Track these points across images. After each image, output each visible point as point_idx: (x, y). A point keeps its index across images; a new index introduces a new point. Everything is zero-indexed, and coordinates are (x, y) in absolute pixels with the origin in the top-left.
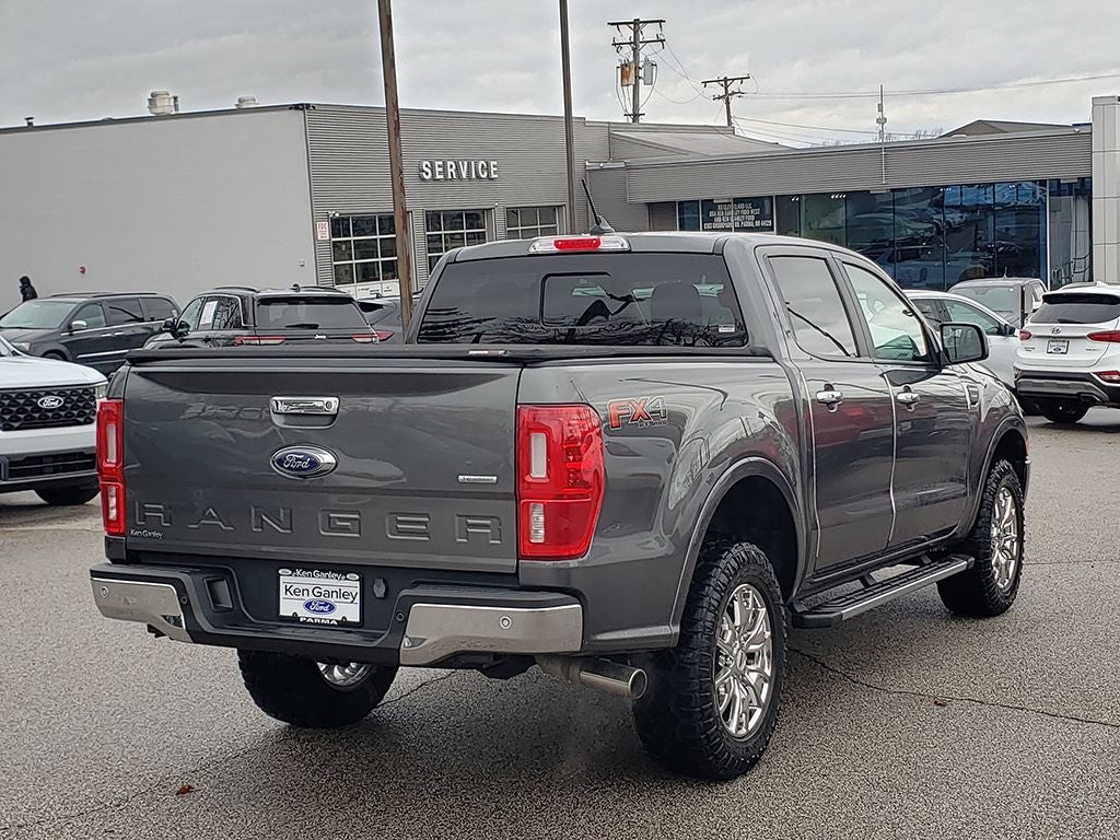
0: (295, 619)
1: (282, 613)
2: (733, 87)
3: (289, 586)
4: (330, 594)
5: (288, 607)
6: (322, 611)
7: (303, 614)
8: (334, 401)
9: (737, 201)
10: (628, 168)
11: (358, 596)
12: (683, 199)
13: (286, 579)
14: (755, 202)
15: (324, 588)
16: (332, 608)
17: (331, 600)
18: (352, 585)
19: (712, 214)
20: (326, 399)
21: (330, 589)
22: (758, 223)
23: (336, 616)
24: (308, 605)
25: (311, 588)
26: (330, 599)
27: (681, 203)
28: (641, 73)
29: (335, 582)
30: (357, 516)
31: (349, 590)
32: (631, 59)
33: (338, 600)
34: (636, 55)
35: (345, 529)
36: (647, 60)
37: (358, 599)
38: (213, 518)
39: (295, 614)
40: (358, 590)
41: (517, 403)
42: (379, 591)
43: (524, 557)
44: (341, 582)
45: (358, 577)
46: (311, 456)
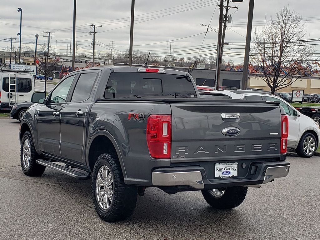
0: (220, 177)
1: (216, 176)
3: (217, 168)
4: (229, 169)
5: (217, 174)
6: (227, 174)
7: (222, 176)
8: (239, 114)
11: (237, 168)
13: (217, 166)
15: (227, 167)
16: (230, 173)
17: (229, 171)
23: (231, 175)
24: (223, 173)
25: (224, 168)
29: (230, 165)
30: (244, 146)
31: (234, 167)
33: (231, 170)
35: (241, 150)
37: (237, 170)
38: (203, 150)
39: (219, 176)
40: (237, 167)
41: (281, 115)
42: (244, 166)
43: (281, 153)
44: (232, 165)
45: (237, 163)
46: (237, 130)
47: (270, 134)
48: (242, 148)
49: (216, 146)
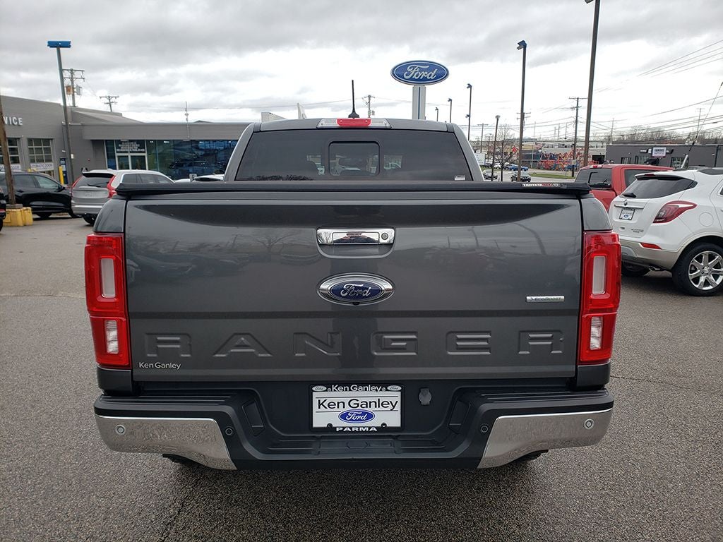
0: (330, 428)
1: (314, 426)
2: (113, 100)
3: (322, 400)
4: (368, 404)
5: (320, 419)
6: (360, 420)
7: (338, 423)
8: (390, 232)
9: (130, 141)
10: (83, 125)
11: (399, 404)
12: (107, 139)
13: (319, 394)
14: (138, 142)
15: (360, 400)
16: (370, 416)
18: (394, 395)
19: (120, 145)
20: (382, 231)
21: (368, 400)
22: (139, 150)
23: (375, 423)
24: (344, 416)
25: (346, 401)
26: (368, 409)
27: (106, 141)
28: (75, 90)
29: (374, 393)
30: (414, 337)
31: (388, 400)
32: (70, 84)
33: (377, 409)
34: (72, 83)
36: (77, 86)
37: (398, 407)
38: (246, 346)
39: (330, 425)
40: (399, 399)
41: (583, 230)
42: (426, 399)
43: (582, 363)
44: (380, 393)
45: (400, 388)
46: (370, 284)
47: (528, 298)
48: (404, 344)
49: (296, 333)
